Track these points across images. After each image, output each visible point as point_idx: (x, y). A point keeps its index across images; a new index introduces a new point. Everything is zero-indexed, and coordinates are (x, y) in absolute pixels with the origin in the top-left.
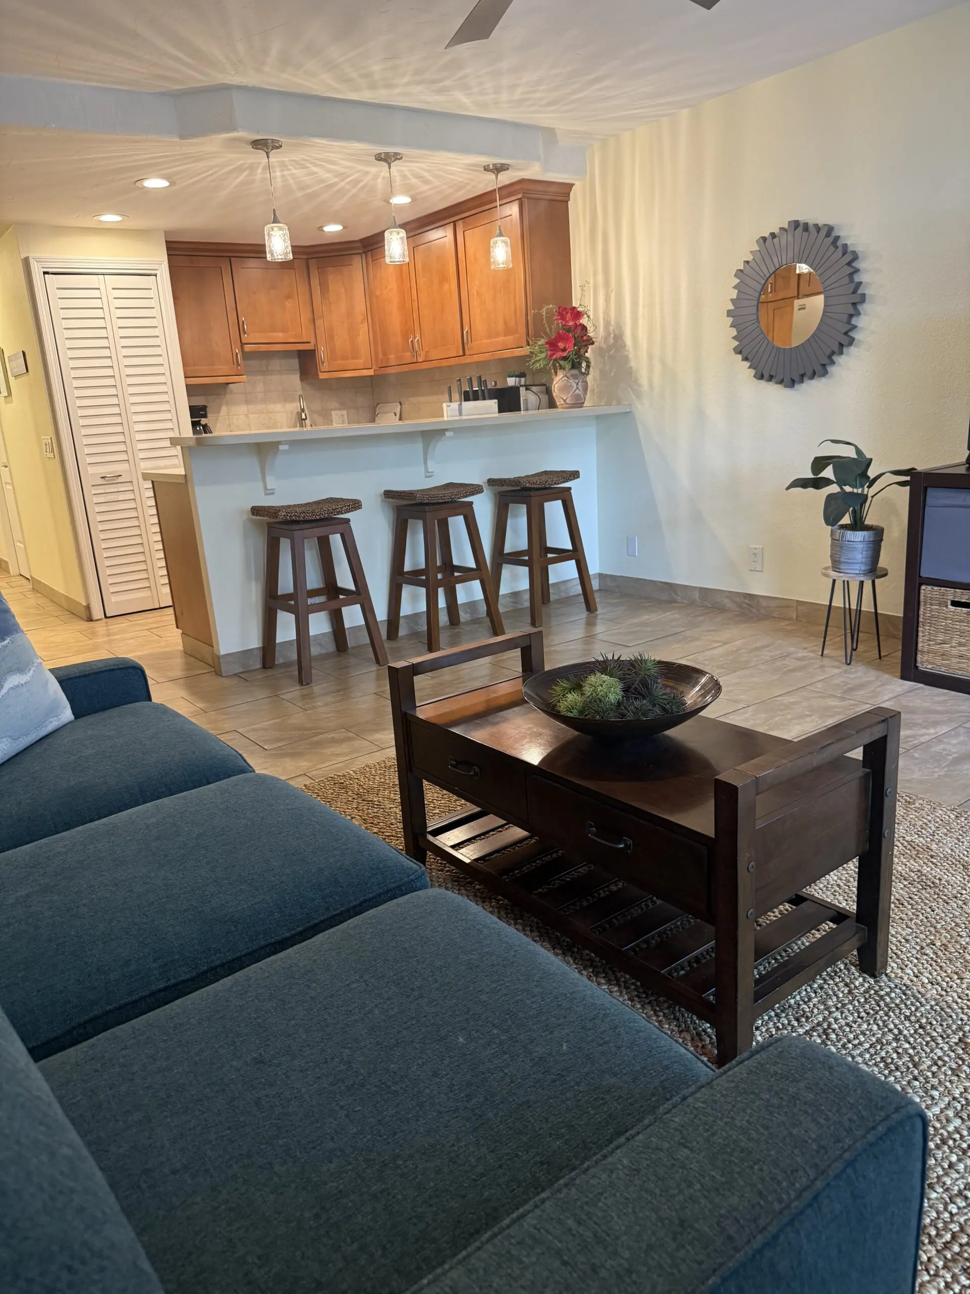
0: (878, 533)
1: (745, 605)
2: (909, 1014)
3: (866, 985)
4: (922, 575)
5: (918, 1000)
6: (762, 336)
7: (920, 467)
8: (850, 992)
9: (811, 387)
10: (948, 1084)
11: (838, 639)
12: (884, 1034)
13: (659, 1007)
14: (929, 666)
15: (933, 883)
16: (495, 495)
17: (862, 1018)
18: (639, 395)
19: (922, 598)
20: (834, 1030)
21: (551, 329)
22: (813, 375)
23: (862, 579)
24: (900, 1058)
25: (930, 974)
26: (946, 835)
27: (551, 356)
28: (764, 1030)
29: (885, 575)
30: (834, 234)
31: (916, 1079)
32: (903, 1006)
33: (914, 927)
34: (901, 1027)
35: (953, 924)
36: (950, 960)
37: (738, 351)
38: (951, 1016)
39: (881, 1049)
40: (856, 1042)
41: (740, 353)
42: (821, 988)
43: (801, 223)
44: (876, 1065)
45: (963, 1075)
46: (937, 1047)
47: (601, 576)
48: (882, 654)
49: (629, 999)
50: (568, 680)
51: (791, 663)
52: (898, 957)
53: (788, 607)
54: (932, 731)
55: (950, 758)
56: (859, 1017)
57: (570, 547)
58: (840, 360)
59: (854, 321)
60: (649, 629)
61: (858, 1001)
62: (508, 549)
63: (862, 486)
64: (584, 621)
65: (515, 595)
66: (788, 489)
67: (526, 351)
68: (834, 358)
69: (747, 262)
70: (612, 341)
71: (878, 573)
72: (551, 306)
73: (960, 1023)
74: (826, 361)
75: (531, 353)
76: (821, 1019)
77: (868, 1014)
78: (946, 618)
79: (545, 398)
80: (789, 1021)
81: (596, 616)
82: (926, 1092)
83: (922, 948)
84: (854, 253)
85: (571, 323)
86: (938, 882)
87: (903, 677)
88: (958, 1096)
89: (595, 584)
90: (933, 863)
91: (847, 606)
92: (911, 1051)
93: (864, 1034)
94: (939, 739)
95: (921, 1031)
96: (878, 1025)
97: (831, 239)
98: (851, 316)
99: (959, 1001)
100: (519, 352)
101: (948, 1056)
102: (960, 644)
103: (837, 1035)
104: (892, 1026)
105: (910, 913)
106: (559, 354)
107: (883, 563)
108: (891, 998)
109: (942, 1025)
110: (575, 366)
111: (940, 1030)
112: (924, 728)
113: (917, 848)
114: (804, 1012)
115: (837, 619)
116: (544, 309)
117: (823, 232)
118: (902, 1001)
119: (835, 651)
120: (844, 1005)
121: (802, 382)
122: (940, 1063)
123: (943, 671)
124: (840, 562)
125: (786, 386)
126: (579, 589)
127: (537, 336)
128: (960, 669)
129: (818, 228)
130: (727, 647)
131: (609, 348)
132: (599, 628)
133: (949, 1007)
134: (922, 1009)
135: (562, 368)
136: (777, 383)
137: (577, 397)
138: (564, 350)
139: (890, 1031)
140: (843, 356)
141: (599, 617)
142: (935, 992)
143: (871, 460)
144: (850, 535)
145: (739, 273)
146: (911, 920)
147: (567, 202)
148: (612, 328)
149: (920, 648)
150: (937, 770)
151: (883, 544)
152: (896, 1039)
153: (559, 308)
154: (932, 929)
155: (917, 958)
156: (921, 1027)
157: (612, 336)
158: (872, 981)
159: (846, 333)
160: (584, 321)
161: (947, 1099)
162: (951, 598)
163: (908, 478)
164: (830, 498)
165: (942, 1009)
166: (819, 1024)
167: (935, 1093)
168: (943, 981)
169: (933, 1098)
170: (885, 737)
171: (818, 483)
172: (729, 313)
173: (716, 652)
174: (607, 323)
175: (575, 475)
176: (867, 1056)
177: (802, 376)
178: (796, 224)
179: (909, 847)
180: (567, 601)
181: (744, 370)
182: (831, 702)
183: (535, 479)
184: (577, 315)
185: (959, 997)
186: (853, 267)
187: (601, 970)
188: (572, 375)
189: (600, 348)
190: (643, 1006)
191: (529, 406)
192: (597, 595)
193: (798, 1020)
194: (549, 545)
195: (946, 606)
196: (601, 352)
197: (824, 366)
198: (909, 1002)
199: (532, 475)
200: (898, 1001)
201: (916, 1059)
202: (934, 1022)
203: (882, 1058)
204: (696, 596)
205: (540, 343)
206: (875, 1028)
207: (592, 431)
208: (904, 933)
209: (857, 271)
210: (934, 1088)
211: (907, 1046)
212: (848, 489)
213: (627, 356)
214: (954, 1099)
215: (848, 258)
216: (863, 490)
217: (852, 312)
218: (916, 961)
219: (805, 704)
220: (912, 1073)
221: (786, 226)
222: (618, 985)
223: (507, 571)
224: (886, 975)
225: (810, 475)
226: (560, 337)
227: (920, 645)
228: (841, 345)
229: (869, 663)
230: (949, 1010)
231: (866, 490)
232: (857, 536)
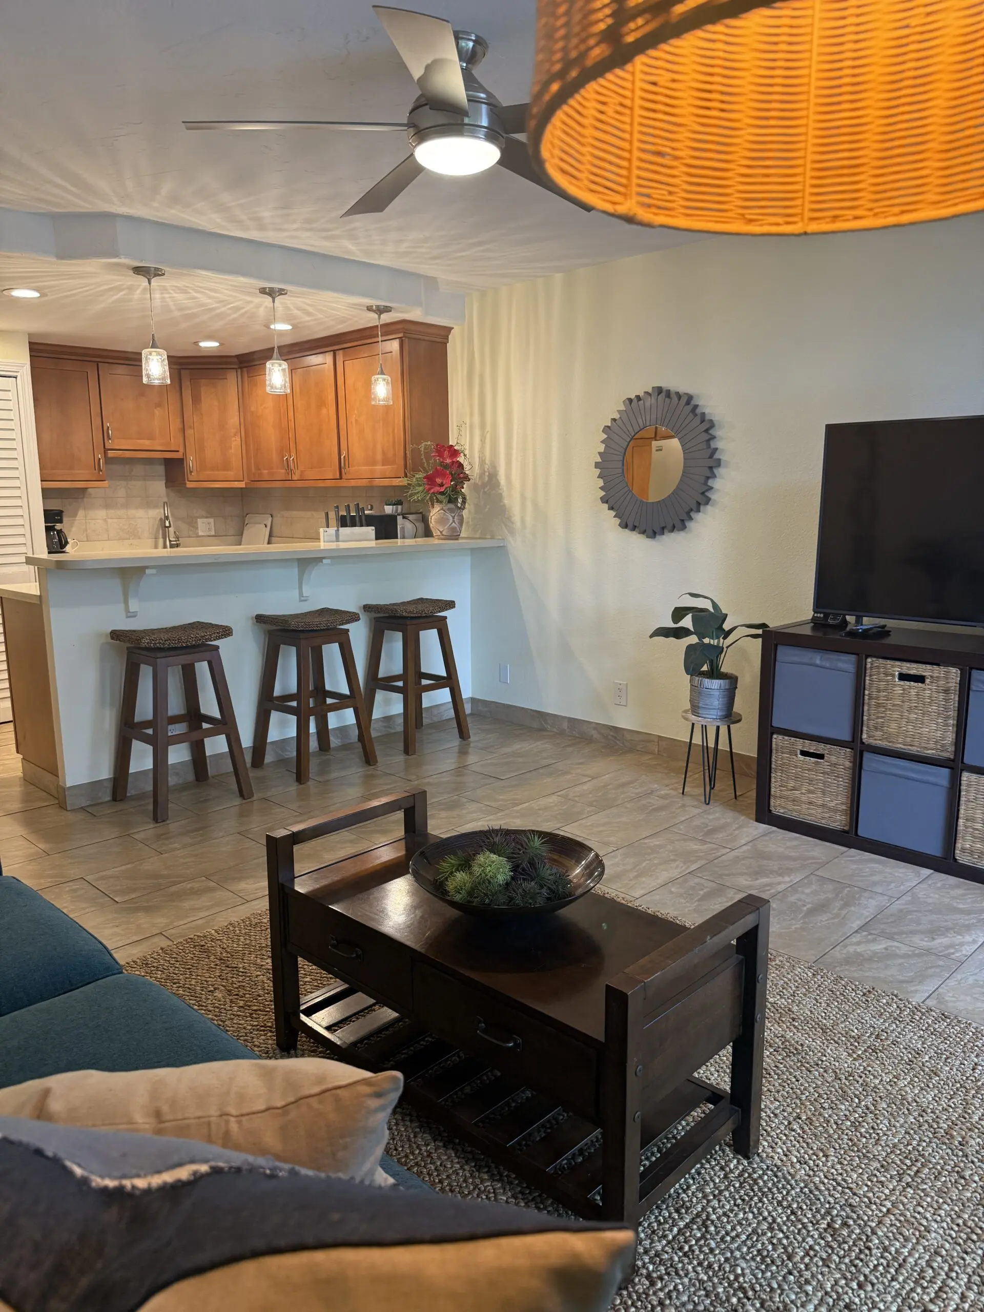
0: (732, 680)
1: (610, 737)
2: (780, 1199)
3: (741, 1168)
4: (774, 724)
5: (788, 1183)
6: (626, 489)
7: (773, 624)
8: (726, 1177)
9: (671, 540)
10: (820, 1277)
11: (697, 776)
12: (759, 1223)
13: (543, 1204)
14: (782, 811)
15: (796, 1049)
16: (370, 620)
17: (738, 1206)
18: (512, 532)
19: (774, 746)
20: (713, 1222)
21: (428, 464)
22: (673, 529)
23: (718, 724)
24: (774, 1249)
25: (798, 1151)
26: (805, 995)
27: (430, 489)
28: (646, 1225)
29: (739, 721)
30: (693, 403)
31: (790, 1273)
32: (775, 1190)
33: (781, 1099)
34: (774, 1214)
35: (816, 1095)
36: (816, 1136)
37: (604, 500)
38: (819, 1199)
39: (757, 1241)
40: (733, 1234)
41: (607, 502)
42: (699, 1173)
43: (664, 390)
44: (753, 1259)
45: (833, 1266)
46: (808, 1235)
47: (473, 700)
48: (738, 794)
49: (514, 1196)
50: (455, 854)
51: (655, 801)
52: (768, 1135)
53: (649, 741)
54: (787, 879)
55: (805, 909)
56: (735, 1205)
57: (444, 674)
58: (698, 517)
59: (710, 483)
60: (520, 760)
61: (733, 1186)
62: (381, 675)
63: (718, 638)
64: (456, 749)
65: (388, 719)
66: (651, 636)
67: (404, 482)
68: (692, 514)
69: (614, 420)
70: (486, 479)
71: (734, 719)
72: (429, 443)
73: (827, 1206)
74: (684, 517)
75: (408, 484)
76: (700, 1209)
77: (743, 1200)
78: (796, 767)
79: (421, 526)
80: (670, 1214)
81: (469, 744)
82: (800, 1287)
83: (790, 1123)
84: (711, 421)
85: (448, 461)
86: (800, 1048)
87: (758, 820)
88: (829, 1290)
89: (468, 709)
90: (795, 1027)
91: (705, 744)
92: (785, 1241)
93: (740, 1224)
94: (793, 888)
95: (792, 1217)
96: (753, 1213)
97: (690, 408)
98: (708, 478)
99: (826, 1181)
100: (396, 482)
101: (819, 1244)
102: (810, 792)
103: (716, 1227)
104: (766, 1214)
105: (777, 1084)
106: (437, 489)
107: (737, 708)
108: (764, 1182)
109: (811, 1210)
110: (452, 500)
111: (810, 1216)
112: (780, 875)
113: (780, 1010)
114: (684, 1202)
115: (696, 755)
116: (423, 445)
117: (684, 400)
118: (774, 1184)
119: (695, 789)
120: (721, 1192)
121: (663, 534)
122: (812, 1253)
123: (794, 815)
124: (699, 707)
125: (648, 537)
126: (451, 713)
127: (415, 470)
128: (810, 815)
129: (678, 395)
130: (594, 781)
131: (484, 485)
132: (472, 759)
133: (817, 1188)
134: (793, 1192)
135: (438, 501)
136: (639, 533)
137: (454, 529)
138: (441, 485)
139: (765, 1219)
140: (701, 514)
141: (472, 745)
142: (803, 1172)
143: (726, 615)
144: (707, 682)
145: (607, 429)
146: (778, 1092)
147: (446, 344)
148: (487, 467)
149: (772, 793)
150: (793, 922)
151: (737, 691)
152: (771, 1229)
153: (437, 445)
154: (798, 1102)
155: (785, 1135)
156: (793, 1213)
157: (487, 474)
158: (745, 1162)
159: (703, 493)
160: (461, 459)
161: (819, 1294)
162: (800, 748)
163: (760, 632)
164: (690, 648)
165: (811, 1192)
166: (698, 1215)
167: (809, 1288)
168: (810, 1159)
169: (807, 1294)
170: (757, 927)
171: (679, 633)
172: (597, 465)
173: (585, 787)
174: (482, 462)
175: (450, 605)
176: (745, 1249)
177: (663, 528)
178: (659, 390)
179: (772, 1009)
180: (439, 726)
181: (609, 519)
182: (694, 846)
183: (411, 608)
184: (454, 453)
185: (826, 1177)
186: (711, 435)
187: (483, 1164)
188: (449, 509)
189: (475, 485)
190: (526, 1203)
191: (406, 535)
192: (469, 719)
193: (677, 1211)
194: (423, 670)
195: (796, 755)
196: (476, 488)
197: (683, 521)
198: (780, 1186)
199: (409, 602)
200: (770, 1185)
201: (790, 1249)
202: (805, 1207)
203: (759, 1251)
204: (565, 725)
205: (417, 476)
206: (750, 1216)
207: (468, 560)
208: (772, 1107)
209: (713, 438)
210: (807, 1282)
211: (781, 1235)
212: (706, 641)
213: (501, 494)
214: (827, 1293)
215: (705, 426)
216: (719, 642)
217: (709, 475)
218: (784, 1138)
219: (670, 847)
220: (786, 1266)
221: (650, 391)
222: (500, 1180)
223: (380, 695)
224: (758, 1155)
225: (671, 624)
226: (437, 473)
227: (773, 790)
228: (699, 504)
229: (726, 804)
230: (817, 1193)
231: (721, 640)
232: (715, 684)
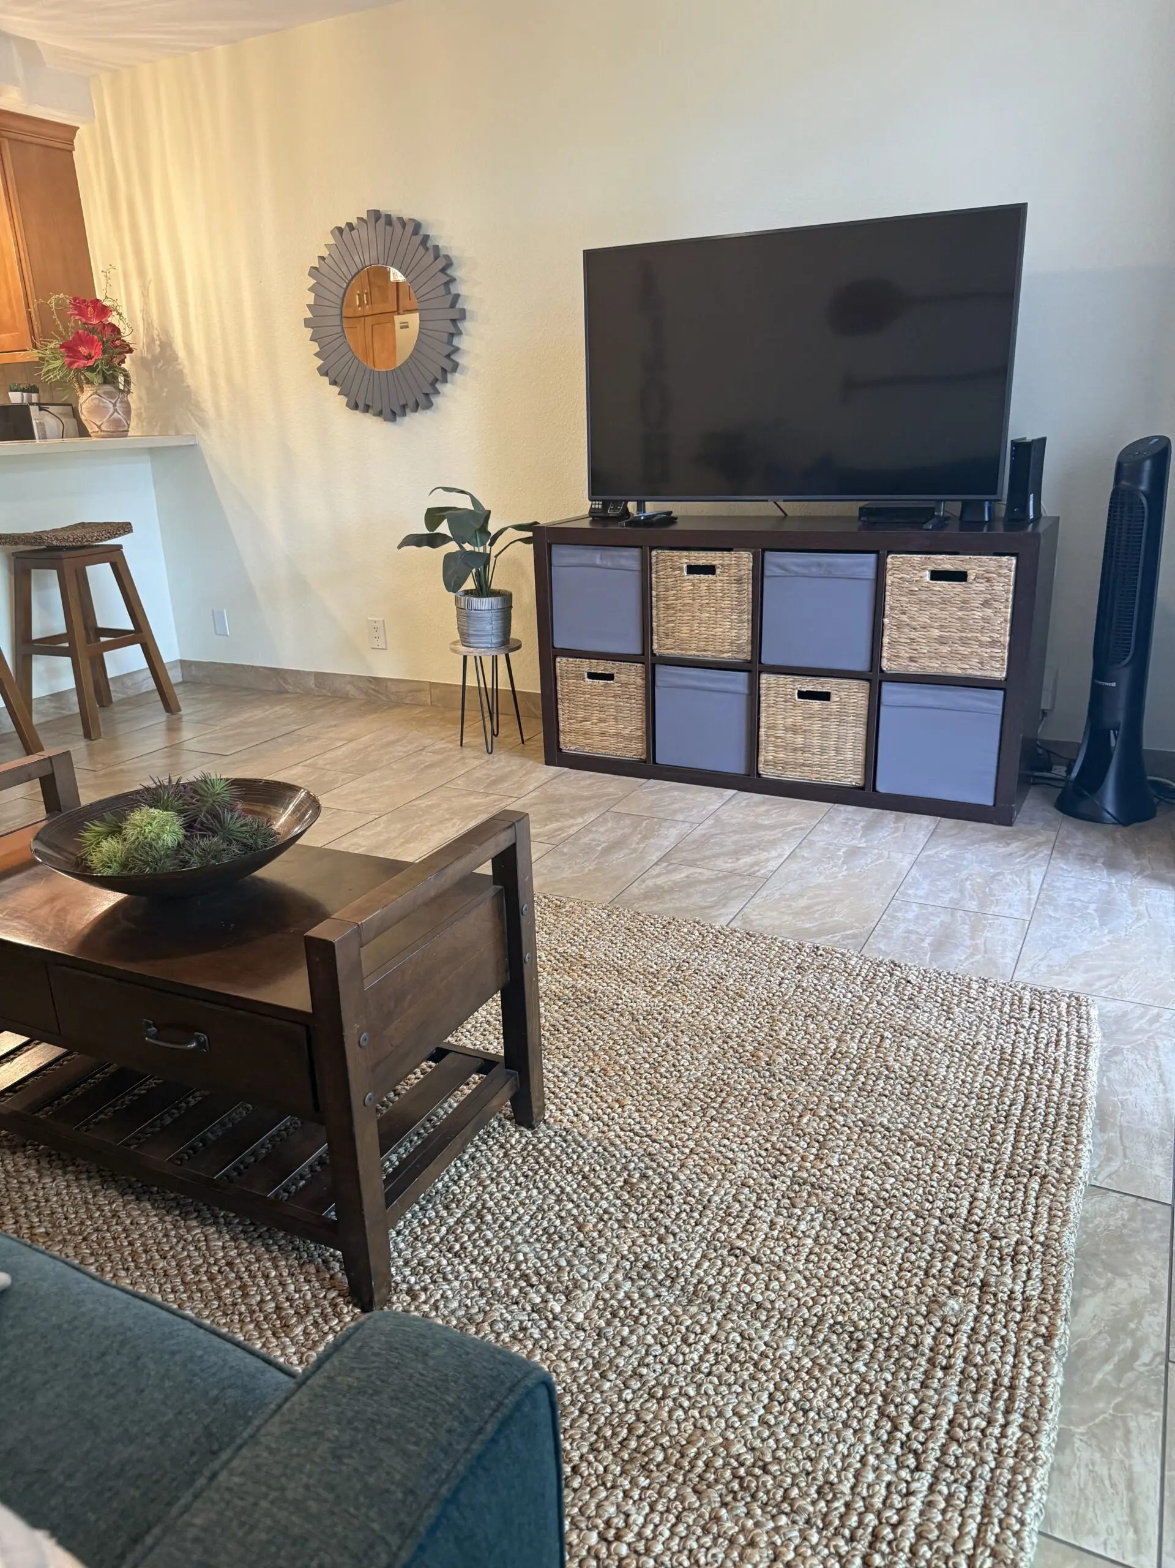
0: (507, 598)
1: (371, 691)
2: (570, 1165)
3: (524, 1141)
4: (556, 645)
5: (579, 1145)
6: (350, 354)
7: (543, 521)
8: (506, 1155)
9: (413, 420)
10: (615, 1241)
11: (477, 725)
12: (545, 1198)
14: (573, 748)
15: (589, 998)
16: (8, 556)
17: (520, 1184)
18: (204, 424)
19: (558, 671)
20: (489, 1209)
21: (66, 328)
22: (416, 407)
23: (494, 653)
24: (563, 1223)
25: (591, 1108)
26: (598, 938)
27: (71, 364)
28: (407, 1232)
29: (519, 647)
30: (422, 232)
31: (581, 1245)
32: (564, 1157)
33: (571, 1055)
34: (562, 1184)
35: (611, 1042)
36: (611, 1087)
37: (323, 371)
38: (614, 1156)
39: (543, 1218)
40: (514, 1217)
41: (326, 374)
42: (473, 1158)
43: (383, 214)
44: (538, 1240)
45: (630, 1225)
46: (602, 1198)
47: (183, 663)
48: (525, 738)
50: (102, 820)
51: (428, 758)
52: (556, 1097)
53: (420, 691)
54: (580, 820)
55: (599, 848)
56: (517, 1184)
57: (131, 627)
58: (445, 389)
59: (456, 342)
60: (252, 730)
61: (515, 1163)
62: (36, 634)
63: (483, 544)
64: (163, 726)
66: (399, 547)
67: (33, 355)
68: (438, 386)
69: (322, 258)
70: (158, 350)
71: (512, 646)
72: (62, 295)
73: (624, 1161)
74: (429, 390)
75: (40, 358)
76: (474, 1199)
77: (526, 1177)
78: (584, 693)
79: (71, 423)
80: (437, 1212)
82: (593, 1259)
83: (581, 1079)
84: (447, 257)
85: (95, 322)
86: (593, 995)
87: (547, 763)
88: (626, 1253)
89: (175, 676)
90: (588, 974)
91: (482, 685)
92: (575, 1212)
93: (522, 1204)
94: (587, 829)
95: (584, 1183)
96: (538, 1188)
97: (418, 239)
98: (452, 335)
99: (622, 1133)
100: (20, 357)
101: (614, 1205)
102: (601, 720)
103: (493, 1214)
104: (553, 1186)
105: (566, 1040)
106: (82, 363)
107: (515, 633)
108: (551, 1150)
109: (605, 1169)
110: (109, 379)
111: (604, 1176)
112: (573, 817)
113: (571, 959)
114: (454, 1195)
115: (472, 699)
116: (53, 299)
117: (410, 229)
118: (563, 1151)
119: (475, 738)
120: (499, 1174)
121: (404, 414)
122: (606, 1217)
123: (586, 751)
124: (469, 635)
125: (385, 420)
126: (151, 684)
127: (47, 336)
128: (603, 748)
129: (403, 223)
130: (352, 745)
131: (155, 360)
133: (612, 1144)
134: (585, 1155)
135: (89, 382)
136: (375, 415)
137: (117, 422)
138: (89, 357)
139: (552, 1192)
140: (449, 385)
141: (184, 719)
142: (596, 1129)
143: (489, 512)
144: (476, 602)
145: (314, 272)
146: (568, 1047)
147: (70, 151)
148: (156, 332)
149: (561, 728)
150: (586, 864)
151: (512, 611)
152: (559, 1201)
153: (75, 299)
154: (591, 1053)
155: (576, 1093)
156: (585, 1177)
157: (158, 343)
158: (529, 1133)
159: (448, 356)
160: (113, 319)
161: (615, 1260)
162: (587, 669)
163: (531, 534)
164: (449, 558)
165: (605, 1149)
166: (472, 1206)
167: (603, 1257)
168: (604, 1113)
169: (601, 1263)
170: (514, 845)
171: (433, 540)
172: (307, 323)
173: (339, 752)
174: (148, 326)
175: (125, 528)
176: (528, 1231)
177: (404, 407)
178: (376, 215)
179: (562, 959)
181: (332, 398)
182: (473, 800)
183: (67, 535)
184: (103, 311)
185: (622, 1129)
186: (448, 275)
188: (105, 393)
189: (143, 359)
191: (48, 433)
192: (178, 691)
193: (447, 1207)
194: (100, 625)
195: (583, 679)
196: (144, 364)
197: (427, 395)
198: (570, 1150)
199: (63, 529)
200: (558, 1152)
201: (581, 1219)
202: (598, 1168)
203: (544, 1229)
204: (312, 683)
205: (52, 345)
206: (535, 1192)
207: (144, 468)
208: (561, 1065)
209: (452, 280)
210: (601, 1250)
211: (571, 1205)
212: (468, 547)
213: (181, 371)
214: (623, 1257)
215: (441, 263)
216: (485, 549)
217: (452, 330)
218: (575, 1096)
219: (445, 806)
220: (577, 1238)
221: (365, 216)
223: (40, 665)
224: (545, 1122)
225: (425, 531)
226: (79, 340)
227: (561, 724)
228: (444, 371)
229: (511, 750)
230: (612, 1149)
231: (488, 548)
232: (484, 603)
